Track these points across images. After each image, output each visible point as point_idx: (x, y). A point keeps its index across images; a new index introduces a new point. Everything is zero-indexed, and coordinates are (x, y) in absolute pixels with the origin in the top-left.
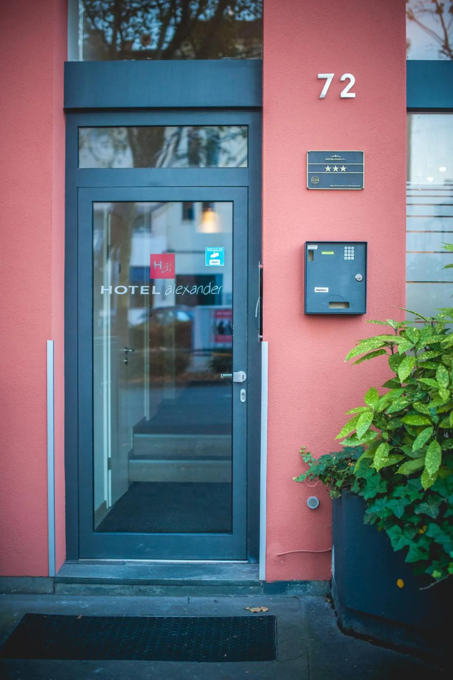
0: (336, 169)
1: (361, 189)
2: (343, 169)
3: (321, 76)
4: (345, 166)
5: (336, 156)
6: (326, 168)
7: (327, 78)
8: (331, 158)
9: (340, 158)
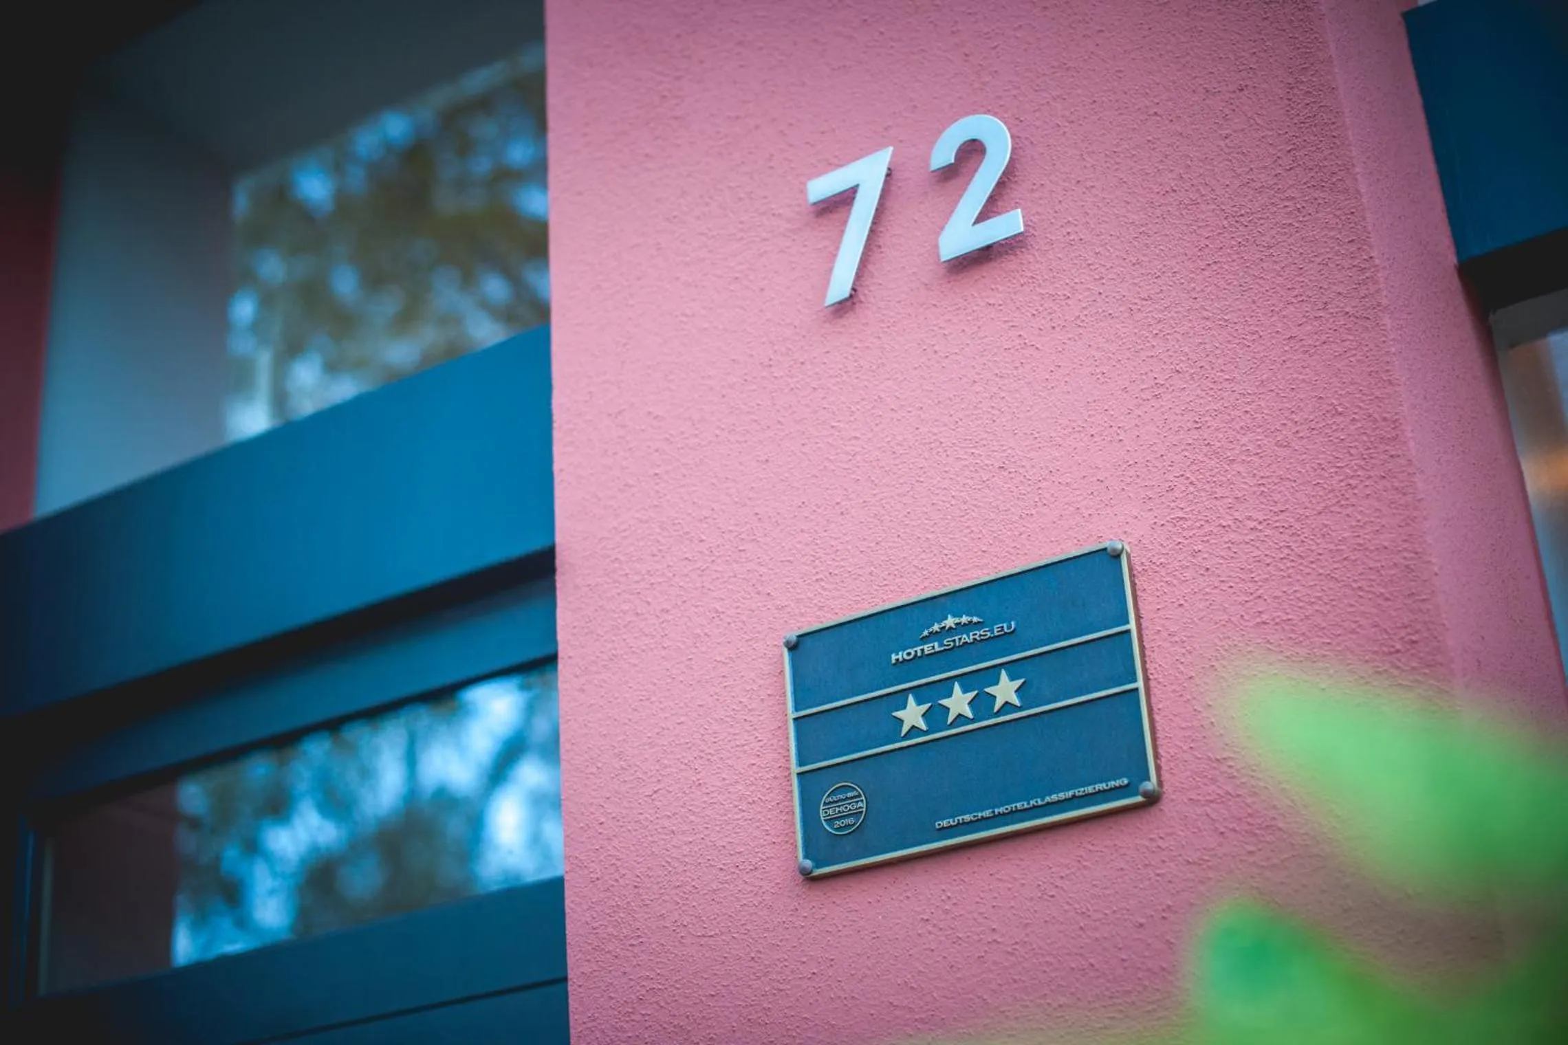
0: (959, 702)
1: (1139, 799)
2: (1005, 690)
3: (822, 187)
4: (1013, 669)
5: (950, 622)
6: (899, 714)
7: (857, 186)
8: (925, 640)
9: (978, 625)
